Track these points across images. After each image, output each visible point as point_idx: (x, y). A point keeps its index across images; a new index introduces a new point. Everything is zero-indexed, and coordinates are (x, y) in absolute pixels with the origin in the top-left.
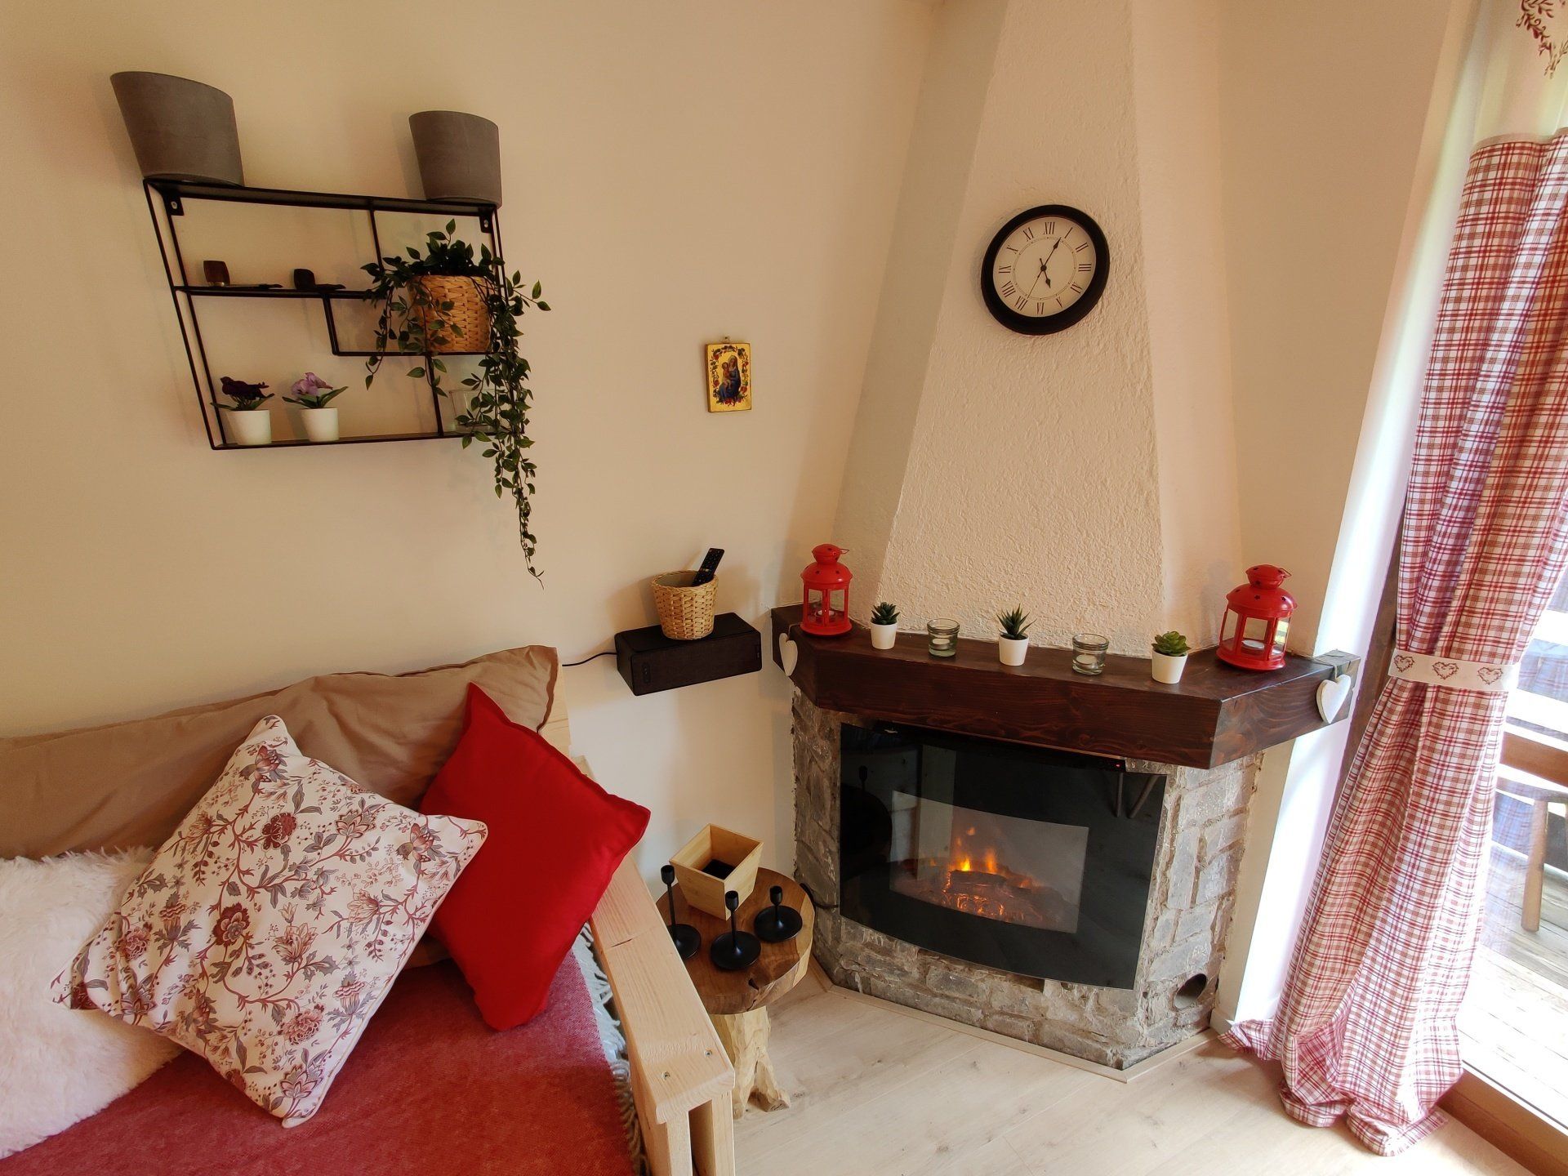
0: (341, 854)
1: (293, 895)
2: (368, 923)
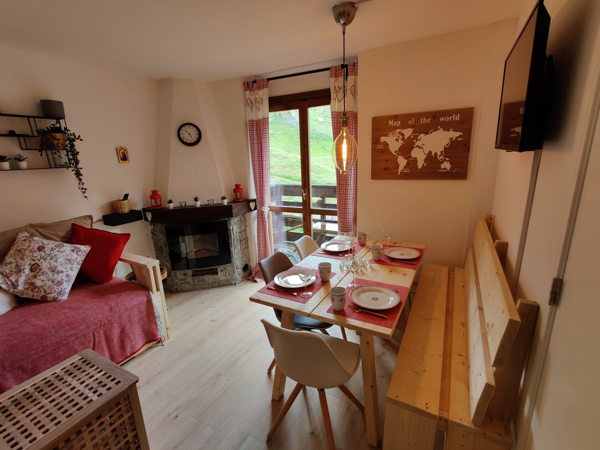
0: (58, 251)
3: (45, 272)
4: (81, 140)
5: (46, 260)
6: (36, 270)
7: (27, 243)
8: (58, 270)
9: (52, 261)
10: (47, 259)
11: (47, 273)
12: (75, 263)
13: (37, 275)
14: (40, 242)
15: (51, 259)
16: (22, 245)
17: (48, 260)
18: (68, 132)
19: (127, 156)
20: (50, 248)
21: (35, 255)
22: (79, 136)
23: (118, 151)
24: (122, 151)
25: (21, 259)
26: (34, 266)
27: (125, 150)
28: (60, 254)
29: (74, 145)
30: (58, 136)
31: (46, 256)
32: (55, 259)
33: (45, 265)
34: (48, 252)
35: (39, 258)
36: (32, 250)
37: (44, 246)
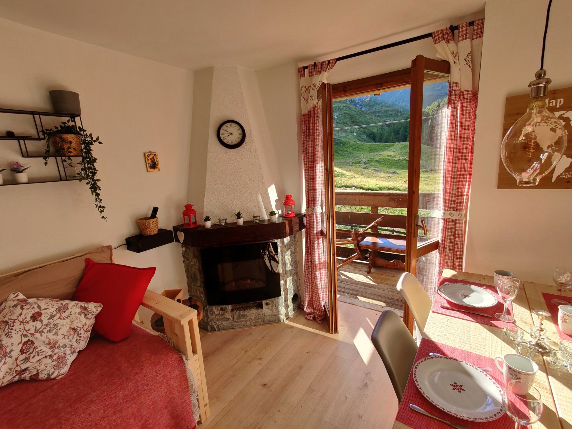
0: (60, 318)
1: (47, 332)
2: (74, 335)
3: (41, 350)
4: (100, 143)
5: (43, 334)
6: (29, 349)
7: (18, 310)
8: (59, 345)
9: (50, 335)
10: (44, 332)
11: (44, 352)
12: (82, 332)
13: (30, 357)
14: (36, 306)
15: (50, 331)
16: (10, 314)
17: (46, 333)
18: (85, 132)
19: (156, 162)
20: (49, 314)
21: (27, 327)
22: (98, 138)
23: (146, 157)
24: (151, 157)
25: (7, 336)
26: (27, 344)
27: (155, 155)
28: (62, 321)
29: (91, 150)
30: (70, 137)
31: (43, 327)
32: (54, 332)
33: (40, 341)
34: (45, 321)
35: (32, 331)
36: (23, 320)
37: (41, 313)
